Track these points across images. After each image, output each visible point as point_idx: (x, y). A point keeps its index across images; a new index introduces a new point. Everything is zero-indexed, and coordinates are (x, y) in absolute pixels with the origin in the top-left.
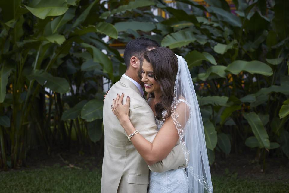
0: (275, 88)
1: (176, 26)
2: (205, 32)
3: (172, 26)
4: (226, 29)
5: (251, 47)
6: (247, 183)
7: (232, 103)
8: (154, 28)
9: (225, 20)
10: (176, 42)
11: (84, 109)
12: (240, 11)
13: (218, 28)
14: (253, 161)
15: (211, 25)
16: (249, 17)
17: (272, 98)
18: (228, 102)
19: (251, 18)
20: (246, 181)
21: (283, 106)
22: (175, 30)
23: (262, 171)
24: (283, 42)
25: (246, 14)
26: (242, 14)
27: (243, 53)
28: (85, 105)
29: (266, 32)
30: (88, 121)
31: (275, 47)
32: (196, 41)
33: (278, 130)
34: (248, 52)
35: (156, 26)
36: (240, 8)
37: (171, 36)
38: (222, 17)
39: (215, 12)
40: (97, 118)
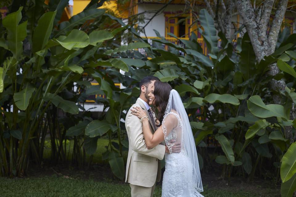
0: (240, 118)
1: (162, 64)
2: (184, 70)
3: (158, 64)
4: (201, 69)
5: (221, 84)
6: (216, 192)
7: (206, 127)
8: (144, 65)
9: (200, 61)
10: (164, 77)
11: (87, 128)
12: (213, 54)
13: (195, 67)
14: (219, 178)
15: (190, 65)
16: (220, 60)
17: (236, 127)
18: (203, 126)
19: (222, 61)
20: (215, 190)
21: (248, 130)
22: (161, 67)
23: (227, 184)
24: (247, 82)
25: (218, 58)
26: (215, 57)
27: (214, 88)
28: (88, 125)
29: (233, 73)
30: (91, 137)
31: (241, 85)
32: (179, 78)
33: (240, 152)
34: (218, 88)
35: (146, 63)
36: (212, 51)
37: (160, 72)
38: (197, 58)
39: (192, 54)
40: (98, 135)
